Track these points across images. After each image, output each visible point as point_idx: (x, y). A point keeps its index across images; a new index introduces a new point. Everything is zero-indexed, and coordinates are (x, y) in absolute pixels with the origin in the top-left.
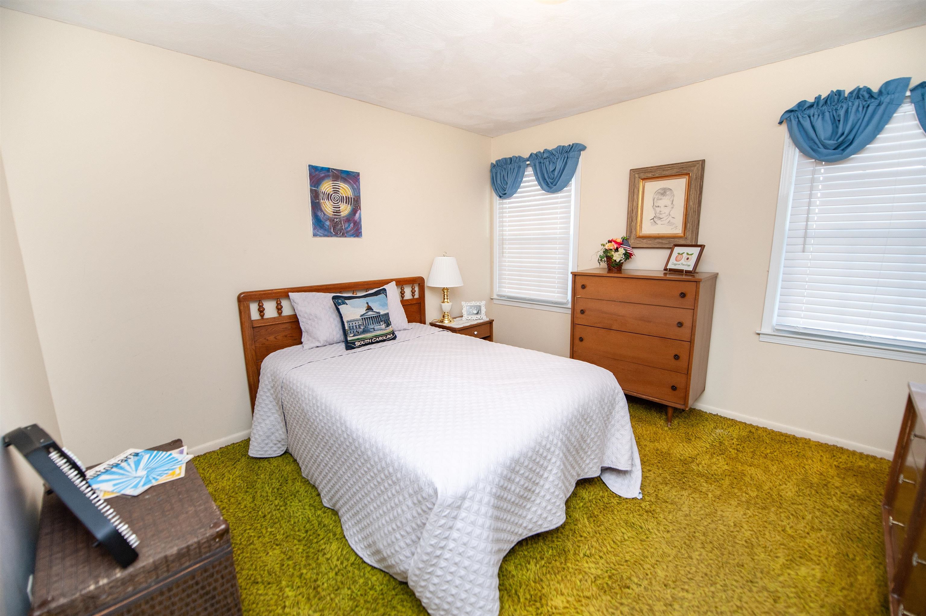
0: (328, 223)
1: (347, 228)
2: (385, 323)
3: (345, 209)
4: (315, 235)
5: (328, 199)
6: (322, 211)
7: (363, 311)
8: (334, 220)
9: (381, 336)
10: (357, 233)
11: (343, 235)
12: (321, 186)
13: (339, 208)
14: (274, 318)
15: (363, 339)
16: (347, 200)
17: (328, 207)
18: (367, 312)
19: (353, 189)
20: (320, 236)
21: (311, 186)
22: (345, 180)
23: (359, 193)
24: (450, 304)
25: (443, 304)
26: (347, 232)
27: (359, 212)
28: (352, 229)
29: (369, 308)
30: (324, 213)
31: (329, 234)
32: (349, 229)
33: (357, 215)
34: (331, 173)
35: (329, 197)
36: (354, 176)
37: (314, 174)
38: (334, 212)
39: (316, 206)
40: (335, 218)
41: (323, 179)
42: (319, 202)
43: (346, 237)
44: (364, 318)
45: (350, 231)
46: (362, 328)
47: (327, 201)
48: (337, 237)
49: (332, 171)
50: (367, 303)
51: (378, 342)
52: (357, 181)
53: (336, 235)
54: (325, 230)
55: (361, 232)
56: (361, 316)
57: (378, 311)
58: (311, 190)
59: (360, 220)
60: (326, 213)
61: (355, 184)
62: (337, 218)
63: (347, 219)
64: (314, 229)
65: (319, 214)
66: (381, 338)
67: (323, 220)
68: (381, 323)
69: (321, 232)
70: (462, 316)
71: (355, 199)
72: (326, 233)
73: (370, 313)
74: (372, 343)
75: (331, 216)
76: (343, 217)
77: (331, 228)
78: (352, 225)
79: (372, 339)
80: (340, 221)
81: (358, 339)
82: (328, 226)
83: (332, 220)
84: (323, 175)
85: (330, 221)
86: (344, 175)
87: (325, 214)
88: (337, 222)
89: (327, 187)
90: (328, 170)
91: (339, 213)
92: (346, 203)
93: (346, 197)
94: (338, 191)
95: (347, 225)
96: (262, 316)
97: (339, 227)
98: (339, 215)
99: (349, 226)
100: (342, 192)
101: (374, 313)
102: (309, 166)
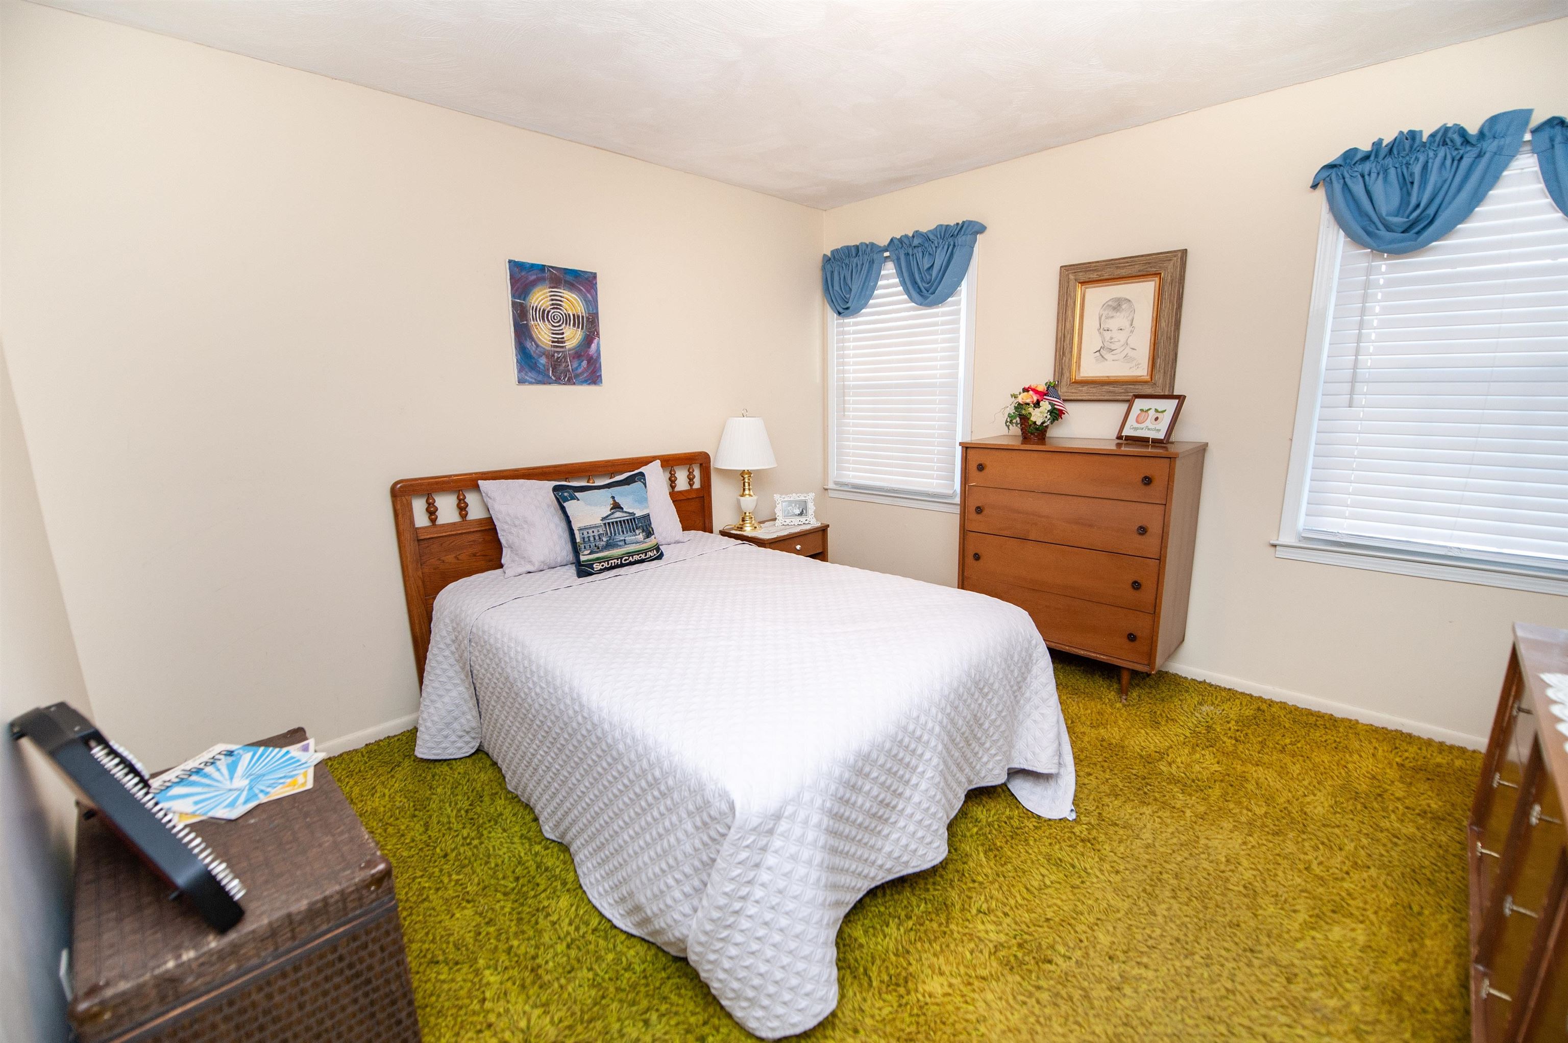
0: (543, 360)
1: (577, 369)
2: (643, 531)
3: (573, 337)
4: (521, 381)
5: (543, 319)
6: (532, 339)
7: (606, 511)
8: (553, 356)
9: (638, 552)
10: (594, 377)
11: (570, 382)
12: (530, 297)
13: (563, 334)
14: (454, 524)
15: (607, 559)
16: (576, 321)
17: (543, 333)
18: (613, 513)
19: (586, 301)
20: (531, 383)
21: (513, 296)
22: (571, 287)
23: (597, 308)
24: (755, 498)
25: (742, 498)
26: (577, 376)
27: (596, 341)
28: (586, 370)
29: (617, 507)
30: (536, 343)
31: (545, 379)
32: (580, 371)
33: (594, 346)
34: (547, 275)
35: (544, 315)
36: (587, 279)
37: (518, 276)
38: (553, 342)
39: (522, 331)
40: (555, 352)
41: (534, 284)
42: (527, 325)
43: (574, 384)
44: (607, 523)
45: (582, 373)
46: (605, 539)
47: (541, 323)
48: (560, 384)
49: (549, 270)
50: (613, 497)
51: (632, 564)
52: (592, 287)
53: (558, 381)
54: (539, 372)
55: (600, 376)
56: (603, 519)
57: (631, 511)
58: (514, 304)
59: (599, 355)
60: (540, 344)
61: (589, 291)
62: (558, 352)
63: (576, 353)
64: (520, 371)
65: (529, 345)
66: (636, 558)
67: (534, 355)
68: (637, 532)
69: (531, 375)
70: (775, 519)
71: (588, 318)
72: (540, 378)
73: (618, 514)
74: (622, 565)
75: (549, 348)
76: (570, 350)
77: (548, 370)
78: (584, 363)
79: (621, 558)
80: (565, 357)
81: (598, 559)
82: (544, 366)
83: (550, 356)
84: (533, 277)
85: (547, 357)
86: (569, 278)
87: (537, 346)
88: (558, 358)
89: (540, 298)
90: (542, 268)
91: (562, 342)
92: (574, 325)
93: (574, 315)
94: (560, 305)
95: (575, 364)
96: (433, 521)
97: (562, 367)
98: (562, 347)
99: (580, 365)
100: (567, 307)
101: (625, 515)
102: (510, 262)
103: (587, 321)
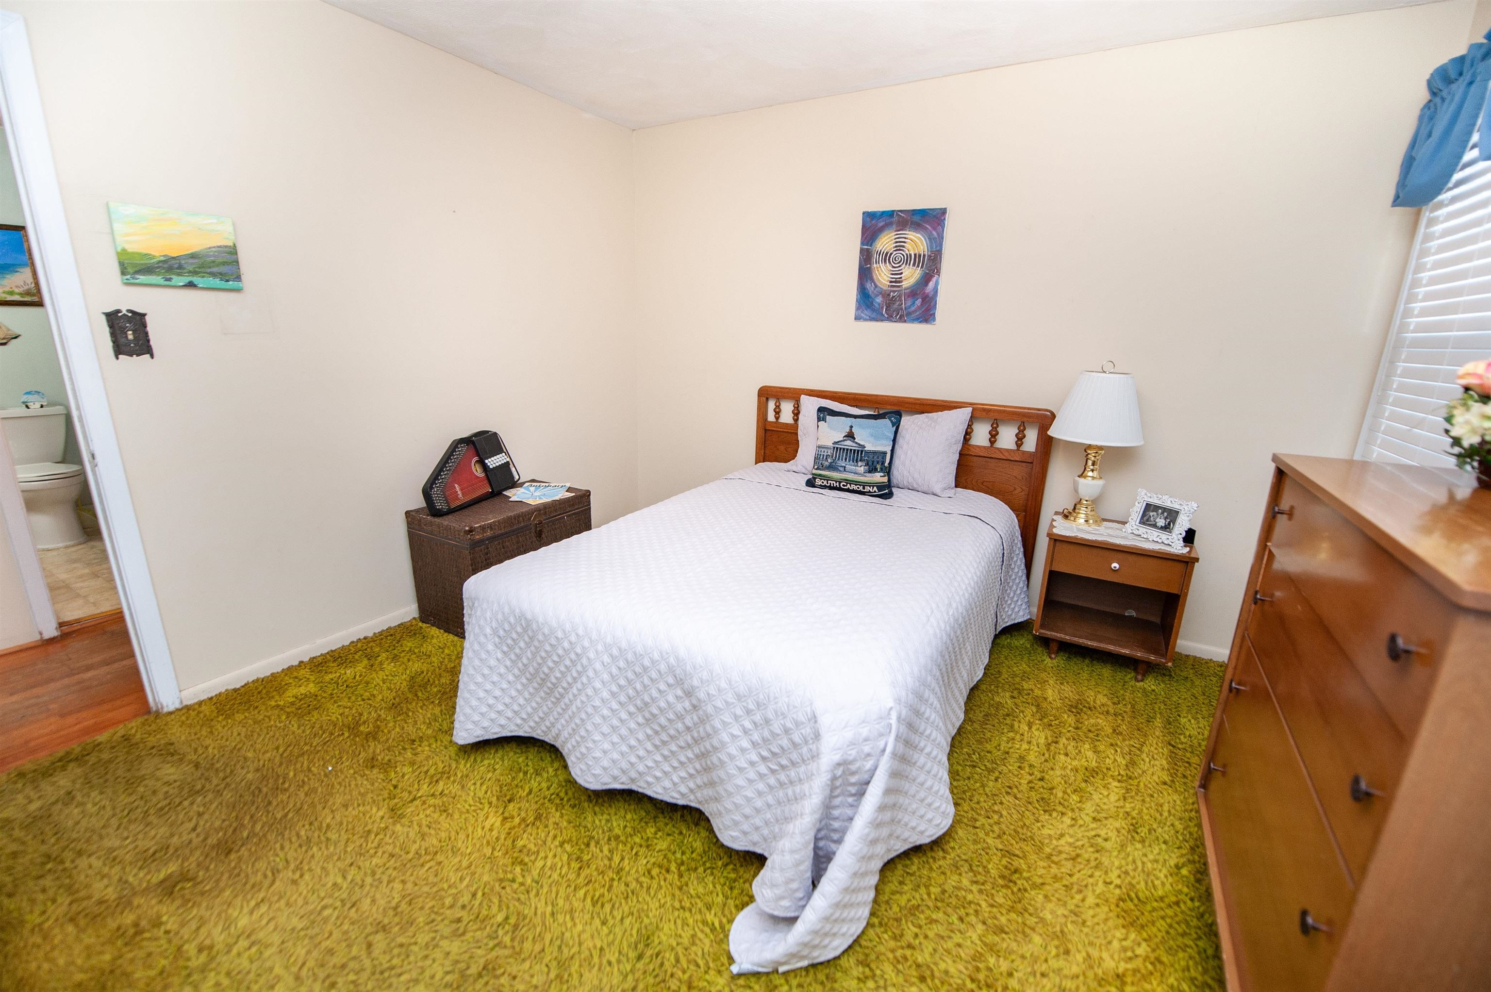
0: (879, 300)
1: (910, 307)
3: (911, 275)
4: (857, 318)
5: (885, 261)
6: (872, 280)
7: (840, 437)
8: (889, 295)
9: (857, 483)
10: (927, 315)
11: (902, 319)
12: (877, 241)
13: (901, 274)
14: (787, 424)
15: (827, 479)
16: (917, 259)
17: (883, 274)
18: (844, 440)
19: (931, 239)
20: (865, 320)
21: (862, 243)
22: (917, 226)
23: (941, 245)
24: (1101, 482)
25: (1081, 481)
26: (909, 314)
27: (934, 279)
28: (919, 308)
29: (850, 436)
30: (875, 284)
31: (879, 317)
32: (913, 308)
33: (931, 285)
34: (895, 219)
35: (887, 258)
36: (935, 216)
37: (868, 225)
38: (891, 282)
39: (865, 273)
40: (891, 291)
41: (881, 230)
42: (870, 268)
43: (905, 321)
44: (837, 448)
45: (915, 311)
46: (829, 460)
47: (882, 266)
48: (891, 321)
49: (897, 215)
50: (851, 427)
51: (848, 491)
52: (939, 224)
53: (890, 318)
54: (874, 310)
55: (934, 314)
56: (835, 443)
57: (862, 443)
58: (862, 250)
59: (936, 292)
60: (878, 283)
61: (934, 229)
62: (894, 292)
63: (912, 291)
64: (858, 309)
65: (869, 286)
66: (855, 488)
67: (873, 296)
68: (860, 464)
69: (868, 312)
70: (1124, 523)
71: (929, 256)
72: (874, 315)
73: (849, 443)
74: (840, 489)
75: (885, 288)
76: (906, 289)
77: (882, 308)
78: (919, 302)
79: (840, 483)
80: (900, 296)
81: (820, 475)
82: (879, 304)
83: (885, 295)
84: (882, 223)
85: (883, 297)
86: (916, 218)
87: (876, 286)
88: (893, 297)
89: (885, 242)
90: (891, 214)
91: (900, 282)
92: (914, 265)
93: (915, 255)
94: (903, 246)
95: (909, 303)
96: (777, 418)
97: (896, 306)
98: (899, 286)
99: (914, 303)
100: (910, 247)
101: (854, 445)
102: (864, 213)
103: (928, 259)
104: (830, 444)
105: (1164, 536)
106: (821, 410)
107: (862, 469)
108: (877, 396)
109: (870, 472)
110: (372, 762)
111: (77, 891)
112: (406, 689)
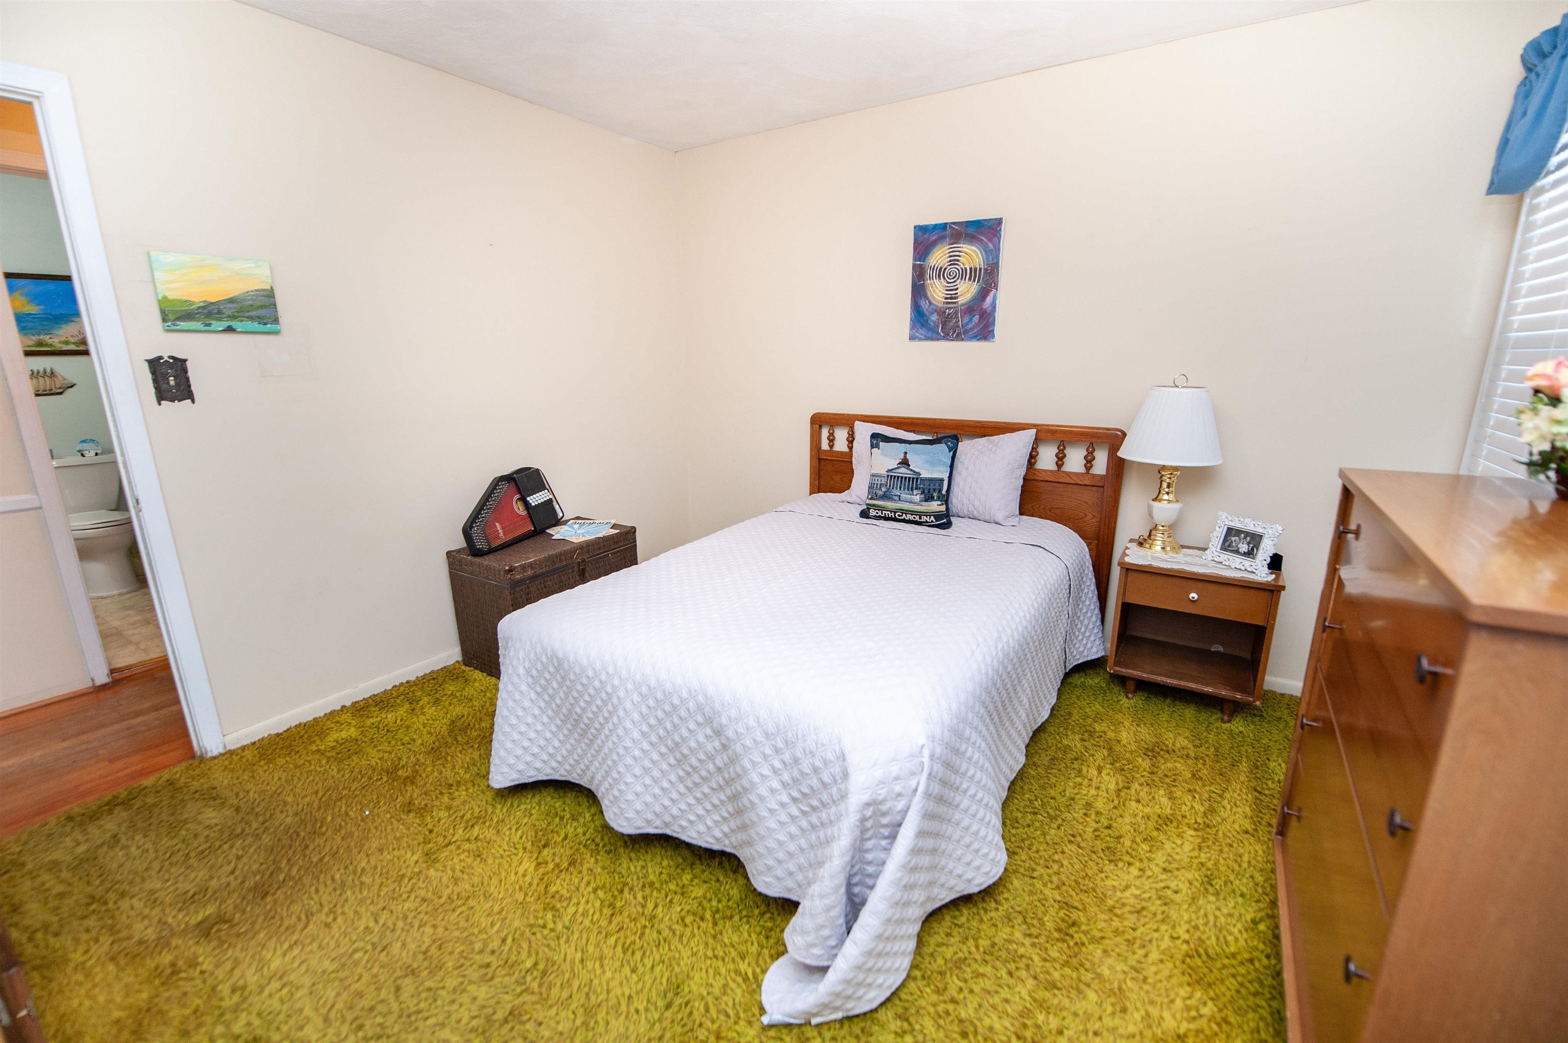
0: (934, 317)
1: (967, 324)
2: (923, 493)
3: (967, 291)
4: (912, 338)
5: (939, 277)
6: (927, 298)
7: (893, 464)
8: (945, 312)
9: (912, 513)
10: (985, 332)
11: (959, 338)
12: (930, 257)
13: (957, 289)
14: (842, 452)
15: (882, 509)
16: (973, 274)
17: (937, 291)
18: (898, 468)
19: (986, 251)
20: (920, 339)
21: (915, 259)
22: (972, 239)
23: (998, 257)
24: (1177, 506)
25: (1156, 504)
26: (966, 332)
27: (992, 294)
28: (977, 325)
29: (905, 463)
31: (934, 335)
32: (970, 326)
33: (989, 299)
34: (948, 232)
35: (941, 273)
36: (990, 227)
37: (920, 240)
38: (946, 298)
39: (918, 290)
40: (947, 308)
41: (934, 244)
42: (923, 285)
43: (963, 340)
44: (892, 477)
45: (972, 329)
46: (883, 489)
47: (936, 281)
48: (948, 340)
49: (950, 227)
50: (906, 453)
51: (904, 521)
52: (995, 235)
53: (946, 337)
54: (929, 329)
55: (993, 331)
56: (889, 471)
57: (917, 470)
58: (914, 266)
59: (994, 307)
60: (932, 301)
61: (990, 241)
62: (950, 309)
63: (968, 308)
64: (912, 328)
65: (924, 304)
67: (927, 314)
68: (915, 492)
69: (922, 332)
70: (1204, 549)
71: (986, 270)
72: (930, 334)
73: (903, 470)
74: (895, 520)
75: (941, 305)
76: (962, 305)
77: (938, 326)
78: (976, 319)
79: (895, 513)
80: (956, 313)
81: (874, 505)
82: (934, 323)
83: (941, 312)
84: (935, 237)
85: (939, 314)
86: (971, 230)
87: (930, 303)
88: (949, 314)
89: (939, 257)
90: (944, 226)
91: (955, 298)
92: (970, 279)
93: (971, 269)
94: (958, 260)
95: (966, 320)
96: (831, 446)
97: (952, 324)
98: (955, 303)
99: (971, 320)
100: (965, 261)
101: (909, 472)
102: (915, 227)
103: (985, 273)
104: (884, 472)
105: (1247, 563)
106: (874, 436)
107: (917, 498)
108: (935, 419)
109: (926, 500)
110: (408, 807)
111: (119, 931)
112: (446, 734)
